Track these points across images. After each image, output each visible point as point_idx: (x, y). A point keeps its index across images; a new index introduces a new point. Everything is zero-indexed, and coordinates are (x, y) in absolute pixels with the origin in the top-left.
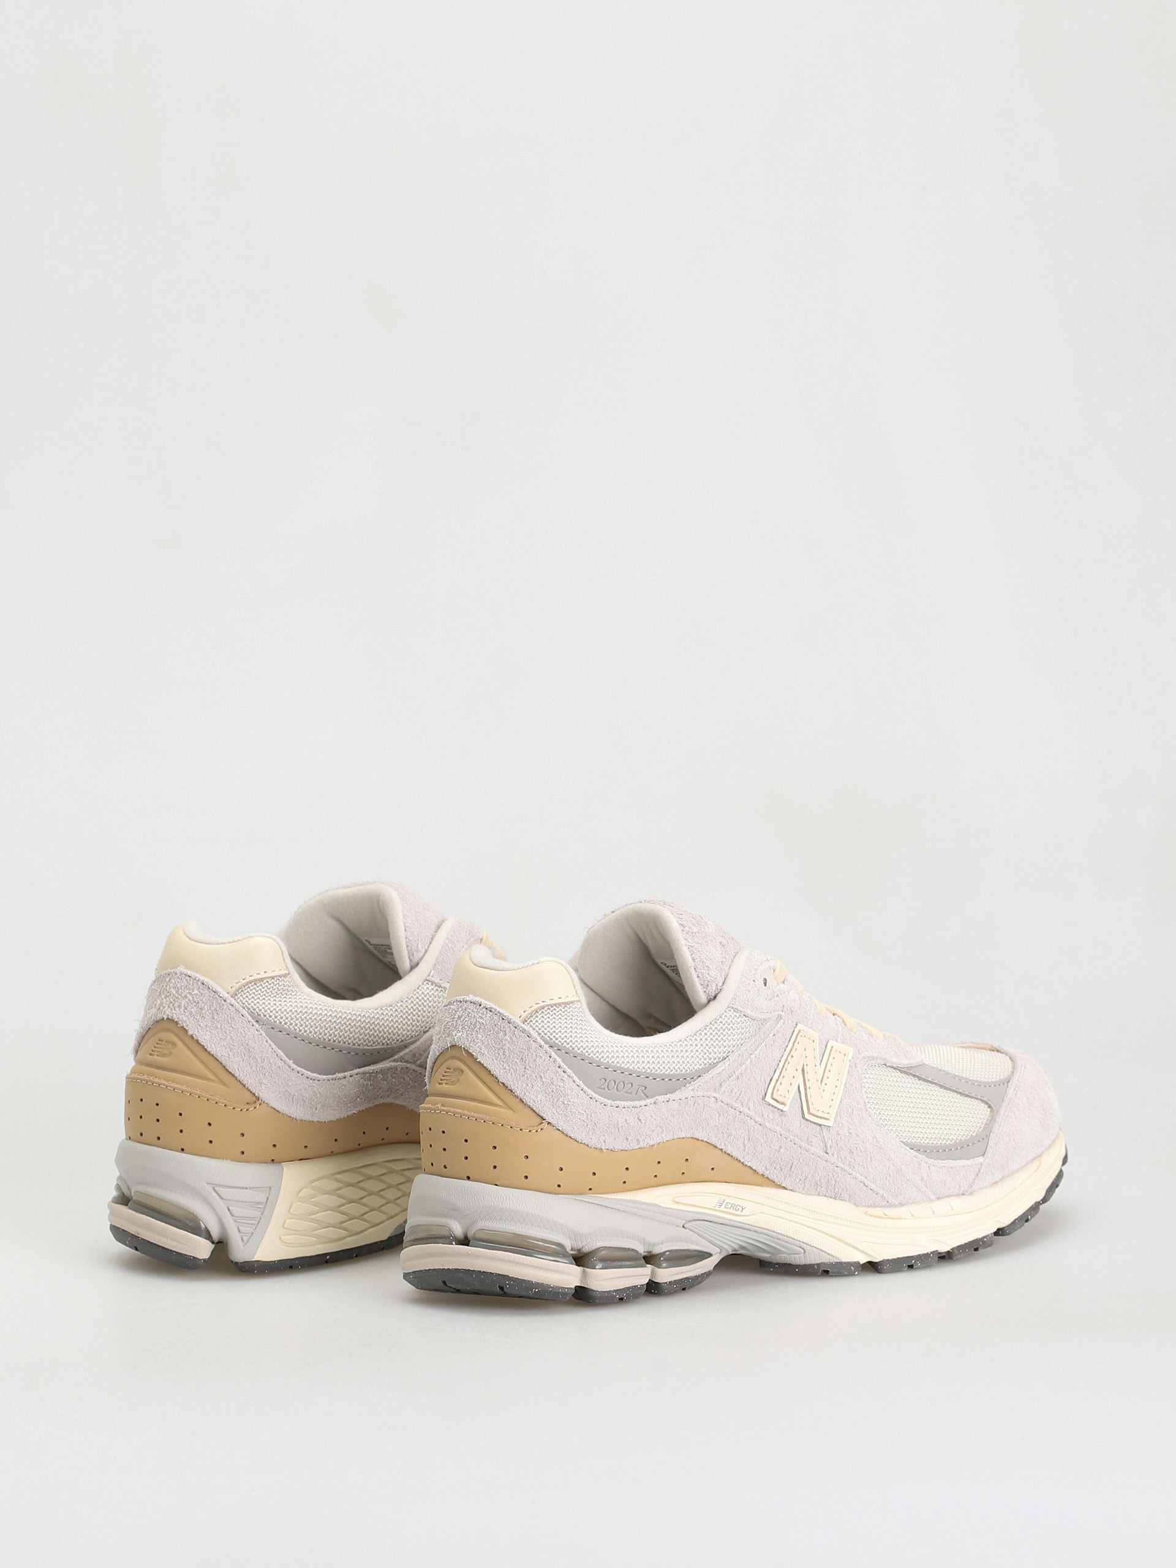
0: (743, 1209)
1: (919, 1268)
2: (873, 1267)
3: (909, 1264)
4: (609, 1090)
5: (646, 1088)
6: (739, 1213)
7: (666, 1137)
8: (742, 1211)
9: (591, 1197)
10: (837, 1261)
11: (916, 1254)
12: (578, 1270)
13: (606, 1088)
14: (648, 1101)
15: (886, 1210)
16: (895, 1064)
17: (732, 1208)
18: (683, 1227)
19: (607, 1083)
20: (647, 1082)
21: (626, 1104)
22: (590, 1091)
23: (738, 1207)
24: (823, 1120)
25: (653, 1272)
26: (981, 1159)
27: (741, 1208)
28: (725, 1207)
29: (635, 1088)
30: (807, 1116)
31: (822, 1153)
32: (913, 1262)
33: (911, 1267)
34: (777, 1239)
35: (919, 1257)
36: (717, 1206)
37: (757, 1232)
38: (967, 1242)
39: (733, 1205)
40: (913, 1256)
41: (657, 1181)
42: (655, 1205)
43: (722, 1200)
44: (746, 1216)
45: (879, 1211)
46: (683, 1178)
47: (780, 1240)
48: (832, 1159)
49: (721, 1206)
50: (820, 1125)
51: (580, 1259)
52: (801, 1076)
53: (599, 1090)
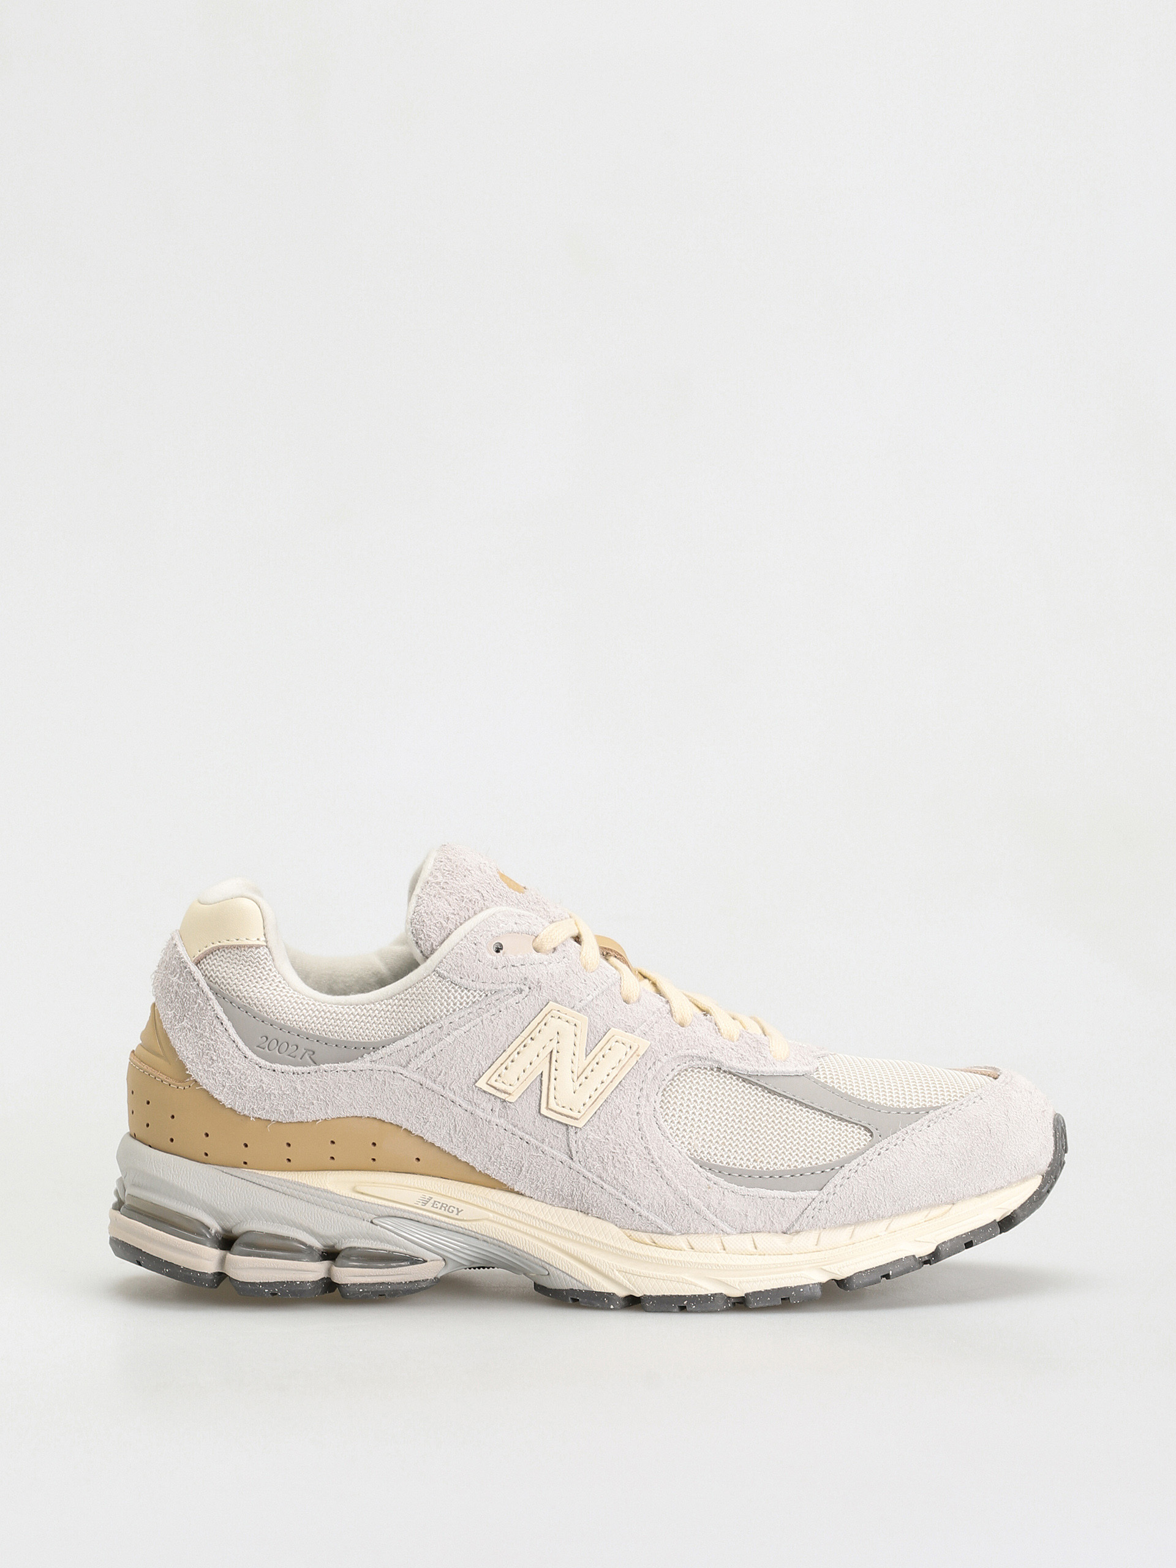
0: (458, 1212)
1: (691, 1312)
2: (633, 1303)
3: (681, 1304)
4: (269, 1050)
5: (314, 1053)
6: (453, 1215)
7: (331, 1113)
8: (457, 1214)
9: (245, 1172)
10: (587, 1289)
11: (690, 1294)
12: (216, 1253)
13: (267, 1048)
14: (313, 1068)
15: (655, 1237)
16: (734, 1069)
17: (443, 1208)
18: (372, 1222)
19: (268, 1042)
20: (315, 1046)
21: (285, 1068)
22: (246, 1049)
23: (452, 1208)
24: (569, 1119)
25: (329, 1271)
26: (815, 1193)
27: (455, 1210)
28: (433, 1206)
29: (302, 1050)
30: (544, 1111)
31: (565, 1158)
32: (685, 1302)
33: (683, 1309)
34: (515, 1253)
35: (694, 1299)
36: (420, 1204)
37: (487, 1242)
38: (769, 1288)
39: (444, 1206)
40: (685, 1296)
41: (333, 1164)
42: (327, 1191)
43: (427, 1197)
44: (463, 1220)
45: (645, 1237)
46: (373, 1165)
47: (519, 1256)
48: (576, 1166)
49: (426, 1204)
50: (567, 1125)
51: (227, 1242)
52: (548, 1064)
53: (257, 1049)
